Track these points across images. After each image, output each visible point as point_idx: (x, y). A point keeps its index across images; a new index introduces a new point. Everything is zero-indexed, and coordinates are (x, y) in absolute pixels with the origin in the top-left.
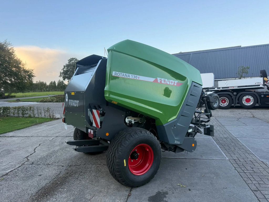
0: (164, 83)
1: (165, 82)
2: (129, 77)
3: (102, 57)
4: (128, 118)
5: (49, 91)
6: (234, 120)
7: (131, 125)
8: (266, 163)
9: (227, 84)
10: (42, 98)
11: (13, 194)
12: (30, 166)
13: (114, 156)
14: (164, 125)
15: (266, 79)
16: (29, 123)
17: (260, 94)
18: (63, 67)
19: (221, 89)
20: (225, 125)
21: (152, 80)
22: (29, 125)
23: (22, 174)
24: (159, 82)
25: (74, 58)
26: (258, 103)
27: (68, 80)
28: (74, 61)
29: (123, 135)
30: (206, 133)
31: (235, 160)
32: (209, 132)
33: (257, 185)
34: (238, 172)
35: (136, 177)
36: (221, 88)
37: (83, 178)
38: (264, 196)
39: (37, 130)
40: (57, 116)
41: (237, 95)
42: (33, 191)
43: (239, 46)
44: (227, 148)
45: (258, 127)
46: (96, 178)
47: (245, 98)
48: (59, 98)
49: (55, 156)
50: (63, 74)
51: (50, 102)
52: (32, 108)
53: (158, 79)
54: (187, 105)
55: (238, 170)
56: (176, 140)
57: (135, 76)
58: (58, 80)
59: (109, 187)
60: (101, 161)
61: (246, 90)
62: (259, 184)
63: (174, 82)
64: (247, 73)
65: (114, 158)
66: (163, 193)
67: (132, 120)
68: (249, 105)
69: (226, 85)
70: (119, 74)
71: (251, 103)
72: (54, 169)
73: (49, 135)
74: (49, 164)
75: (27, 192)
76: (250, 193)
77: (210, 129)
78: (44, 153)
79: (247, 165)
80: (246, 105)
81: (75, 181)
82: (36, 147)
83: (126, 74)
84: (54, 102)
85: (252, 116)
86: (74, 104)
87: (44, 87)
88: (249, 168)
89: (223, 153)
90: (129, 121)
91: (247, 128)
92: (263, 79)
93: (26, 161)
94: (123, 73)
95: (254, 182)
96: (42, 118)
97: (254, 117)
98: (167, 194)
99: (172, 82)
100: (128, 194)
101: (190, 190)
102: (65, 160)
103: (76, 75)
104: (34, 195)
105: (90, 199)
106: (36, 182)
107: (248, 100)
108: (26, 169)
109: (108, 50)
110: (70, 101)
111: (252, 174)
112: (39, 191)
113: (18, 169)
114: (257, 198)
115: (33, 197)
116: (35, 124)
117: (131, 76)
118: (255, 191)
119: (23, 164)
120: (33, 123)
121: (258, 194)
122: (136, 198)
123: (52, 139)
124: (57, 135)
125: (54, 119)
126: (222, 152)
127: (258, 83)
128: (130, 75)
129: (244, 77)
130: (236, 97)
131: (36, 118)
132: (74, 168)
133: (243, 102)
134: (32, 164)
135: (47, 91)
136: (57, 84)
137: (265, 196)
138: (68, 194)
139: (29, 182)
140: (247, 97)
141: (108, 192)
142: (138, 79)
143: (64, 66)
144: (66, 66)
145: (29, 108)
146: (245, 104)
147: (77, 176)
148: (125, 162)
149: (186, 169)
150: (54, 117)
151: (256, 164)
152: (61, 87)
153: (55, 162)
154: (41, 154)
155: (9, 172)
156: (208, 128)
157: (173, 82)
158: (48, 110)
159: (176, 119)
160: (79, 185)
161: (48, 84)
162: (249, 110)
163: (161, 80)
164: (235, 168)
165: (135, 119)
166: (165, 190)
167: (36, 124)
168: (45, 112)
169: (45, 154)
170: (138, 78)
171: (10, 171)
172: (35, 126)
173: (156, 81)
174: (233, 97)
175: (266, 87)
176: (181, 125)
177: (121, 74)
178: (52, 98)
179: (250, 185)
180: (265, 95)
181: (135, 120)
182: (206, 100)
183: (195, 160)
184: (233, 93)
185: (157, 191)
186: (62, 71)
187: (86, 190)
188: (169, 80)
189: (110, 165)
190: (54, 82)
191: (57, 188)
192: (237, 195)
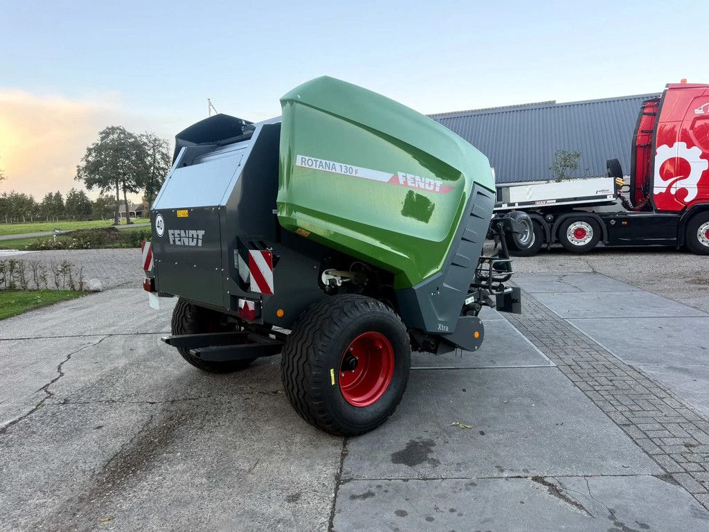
0: (413, 185)
1: (415, 183)
2: (334, 171)
3: (241, 120)
4: (327, 273)
5: (42, 220)
6: (552, 281)
7: (333, 289)
8: (640, 369)
9: (530, 193)
10: (34, 238)
11: (41, 474)
12: (62, 408)
13: (304, 363)
14: (415, 288)
15: (619, 180)
16: (16, 303)
17: (606, 217)
18: (86, 152)
19: (517, 207)
20: (533, 291)
21: (385, 177)
22: (16, 309)
23: (48, 428)
24: (401, 182)
25: (118, 128)
26: (601, 239)
27: (101, 189)
28: (116, 136)
29: (322, 312)
30: (503, 306)
31: (570, 366)
32: (509, 303)
33: (628, 414)
34: (581, 389)
35: (356, 412)
36: (517, 204)
37: (216, 426)
38: (645, 434)
39: (45, 321)
40: (91, 283)
41: (553, 221)
42: (96, 463)
43: (550, 102)
44: (548, 341)
45: (608, 293)
46: (251, 424)
47: (573, 228)
48: (84, 237)
49: (122, 381)
50: (85, 172)
51: (59, 248)
52: (17, 265)
53: (400, 174)
54: (463, 239)
55: (581, 388)
56: (441, 322)
57: (349, 166)
58: (69, 190)
59: (289, 441)
60: (251, 385)
61: (574, 209)
62: (631, 411)
63: (435, 184)
64: (575, 167)
65: (307, 367)
66: (423, 443)
67: (336, 278)
68: (582, 244)
69: (528, 197)
70: (310, 163)
71: (587, 240)
72: (132, 411)
73: (85, 332)
74: (113, 401)
75: (77, 467)
76: (614, 430)
77: (513, 298)
78: (91, 376)
79: (599, 375)
80: (576, 244)
81: (199, 434)
82: (62, 363)
83: (328, 162)
84: (72, 248)
85: (591, 270)
86: (186, 240)
87: (28, 210)
88: (603, 380)
89: (541, 353)
90: (330, 280)
91: (585, 298)
92: (615, 181)
93: (46, 398)
94: (319, 160)
95: (620, 408)
96: (48, 291)
97: (595, 272)
98: (433, 444)
99: (430, 184)
100: (339, 451)
101: (482, 433)
102: (153, 390)
103: (179, 166)
104: (99, 473)
105: (250, 471)
106: (93, 443)
107: (580, 233)
108: (54, 415)
109: (283, 102)
110: (173, 234)
111: (612, 393)
112: (109, 462)
113: (29, 416)
114: (632, 438)
115: (99, 478)
116: (33, 306)
117: (339, 168)
118: (625, 425)
119: (39, 405)
120: (27, 303)
121: (632, 430)
122: (361, 459)
123: (98, 341)
124: (110, 330)
125: (85, 291)
126: (538, 350)
127: (602, 191)
128: (337, 165)
129: (568, 178)
130: (552, 226)
131: (30, 291)
132: (184, 406)
133: (569, 238)
134: (64, 403)
135: (36, 220)
136: (65, 202)
137: (648, 433)
138: (190, 463)
139: (75, 445)
140: (578, 225)
141: (289, 451)
142: (354, 174)
143: (89, 150)
144: (94, 149)
145: (7, 263)
146: (573, 242)
147: (197, 422)
148: (332, 375)
149: (464, 390)
150: (85, 287)
151: (618, 372)
152: (79, 209)
153: (129, 396)
154: (82, 378)
155: (7, 426)
156: (509, 295)
157: (433, 183)
158: (66, 268)
159: (441, 274)
160: (210, 443)
161: (39, 199)
162: (582, 257)
163: (406, 177)
164: (573, 382)
165: (344, 274)
166: (426, 437)
167: (38, 307)
168: (58, 275)
169: (94, 377)
170: (354, 171)
171: (11, 423)
172: (37, 312)
173: (395, 180)
174: (547, 226)
175: (619, 201)
176: (450, 287)
177: (316, 161)
178: (64, 238)
179: (612, 415)
180: (619, 220)
181: (342, 278)
182: (504, 228)
183: (481, 372)
184: (544, 216)
185: (408, 441)
186: (84, 164)
187: (234, 452)
188: (423, 179)
189: (295, 386)
190: (58, 195)
191: (154, 452)
192: (588, 436)
